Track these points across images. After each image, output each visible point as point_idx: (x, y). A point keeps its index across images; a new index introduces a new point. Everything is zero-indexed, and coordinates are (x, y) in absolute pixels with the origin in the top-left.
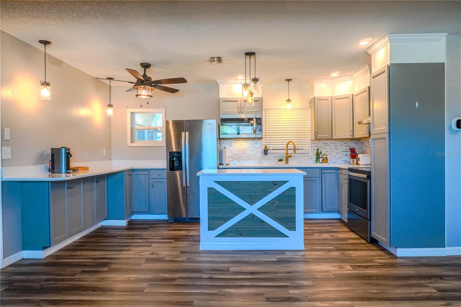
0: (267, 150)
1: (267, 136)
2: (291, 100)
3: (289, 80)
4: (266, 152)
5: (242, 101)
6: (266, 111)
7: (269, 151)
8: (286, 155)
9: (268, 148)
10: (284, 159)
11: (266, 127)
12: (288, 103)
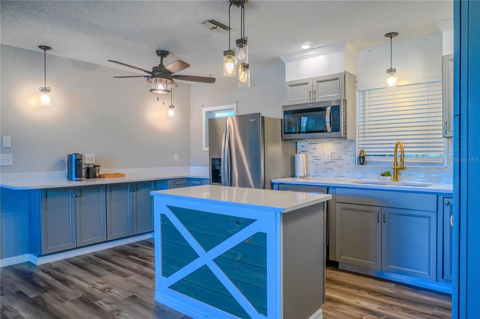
0: (364, 158)
1: (366, 135)
2: (395, 70)
3: (391, 35)
4: (362, 160)
5: (315, 83)
6: (364, 94)
7: (367, 159)
8: (394, 166)
9: (366, 154)
10: (392, 172)
11: (364, 119)
12: (390, 75)
